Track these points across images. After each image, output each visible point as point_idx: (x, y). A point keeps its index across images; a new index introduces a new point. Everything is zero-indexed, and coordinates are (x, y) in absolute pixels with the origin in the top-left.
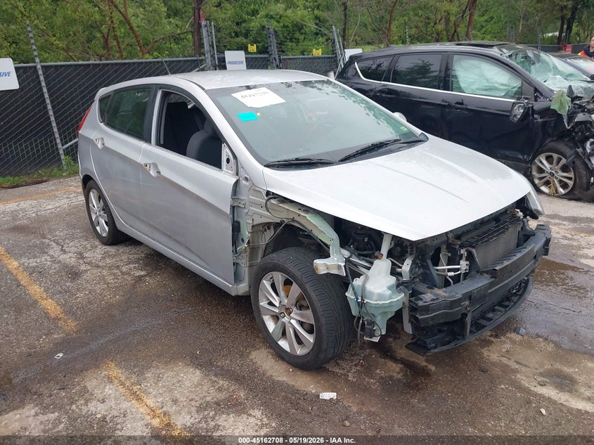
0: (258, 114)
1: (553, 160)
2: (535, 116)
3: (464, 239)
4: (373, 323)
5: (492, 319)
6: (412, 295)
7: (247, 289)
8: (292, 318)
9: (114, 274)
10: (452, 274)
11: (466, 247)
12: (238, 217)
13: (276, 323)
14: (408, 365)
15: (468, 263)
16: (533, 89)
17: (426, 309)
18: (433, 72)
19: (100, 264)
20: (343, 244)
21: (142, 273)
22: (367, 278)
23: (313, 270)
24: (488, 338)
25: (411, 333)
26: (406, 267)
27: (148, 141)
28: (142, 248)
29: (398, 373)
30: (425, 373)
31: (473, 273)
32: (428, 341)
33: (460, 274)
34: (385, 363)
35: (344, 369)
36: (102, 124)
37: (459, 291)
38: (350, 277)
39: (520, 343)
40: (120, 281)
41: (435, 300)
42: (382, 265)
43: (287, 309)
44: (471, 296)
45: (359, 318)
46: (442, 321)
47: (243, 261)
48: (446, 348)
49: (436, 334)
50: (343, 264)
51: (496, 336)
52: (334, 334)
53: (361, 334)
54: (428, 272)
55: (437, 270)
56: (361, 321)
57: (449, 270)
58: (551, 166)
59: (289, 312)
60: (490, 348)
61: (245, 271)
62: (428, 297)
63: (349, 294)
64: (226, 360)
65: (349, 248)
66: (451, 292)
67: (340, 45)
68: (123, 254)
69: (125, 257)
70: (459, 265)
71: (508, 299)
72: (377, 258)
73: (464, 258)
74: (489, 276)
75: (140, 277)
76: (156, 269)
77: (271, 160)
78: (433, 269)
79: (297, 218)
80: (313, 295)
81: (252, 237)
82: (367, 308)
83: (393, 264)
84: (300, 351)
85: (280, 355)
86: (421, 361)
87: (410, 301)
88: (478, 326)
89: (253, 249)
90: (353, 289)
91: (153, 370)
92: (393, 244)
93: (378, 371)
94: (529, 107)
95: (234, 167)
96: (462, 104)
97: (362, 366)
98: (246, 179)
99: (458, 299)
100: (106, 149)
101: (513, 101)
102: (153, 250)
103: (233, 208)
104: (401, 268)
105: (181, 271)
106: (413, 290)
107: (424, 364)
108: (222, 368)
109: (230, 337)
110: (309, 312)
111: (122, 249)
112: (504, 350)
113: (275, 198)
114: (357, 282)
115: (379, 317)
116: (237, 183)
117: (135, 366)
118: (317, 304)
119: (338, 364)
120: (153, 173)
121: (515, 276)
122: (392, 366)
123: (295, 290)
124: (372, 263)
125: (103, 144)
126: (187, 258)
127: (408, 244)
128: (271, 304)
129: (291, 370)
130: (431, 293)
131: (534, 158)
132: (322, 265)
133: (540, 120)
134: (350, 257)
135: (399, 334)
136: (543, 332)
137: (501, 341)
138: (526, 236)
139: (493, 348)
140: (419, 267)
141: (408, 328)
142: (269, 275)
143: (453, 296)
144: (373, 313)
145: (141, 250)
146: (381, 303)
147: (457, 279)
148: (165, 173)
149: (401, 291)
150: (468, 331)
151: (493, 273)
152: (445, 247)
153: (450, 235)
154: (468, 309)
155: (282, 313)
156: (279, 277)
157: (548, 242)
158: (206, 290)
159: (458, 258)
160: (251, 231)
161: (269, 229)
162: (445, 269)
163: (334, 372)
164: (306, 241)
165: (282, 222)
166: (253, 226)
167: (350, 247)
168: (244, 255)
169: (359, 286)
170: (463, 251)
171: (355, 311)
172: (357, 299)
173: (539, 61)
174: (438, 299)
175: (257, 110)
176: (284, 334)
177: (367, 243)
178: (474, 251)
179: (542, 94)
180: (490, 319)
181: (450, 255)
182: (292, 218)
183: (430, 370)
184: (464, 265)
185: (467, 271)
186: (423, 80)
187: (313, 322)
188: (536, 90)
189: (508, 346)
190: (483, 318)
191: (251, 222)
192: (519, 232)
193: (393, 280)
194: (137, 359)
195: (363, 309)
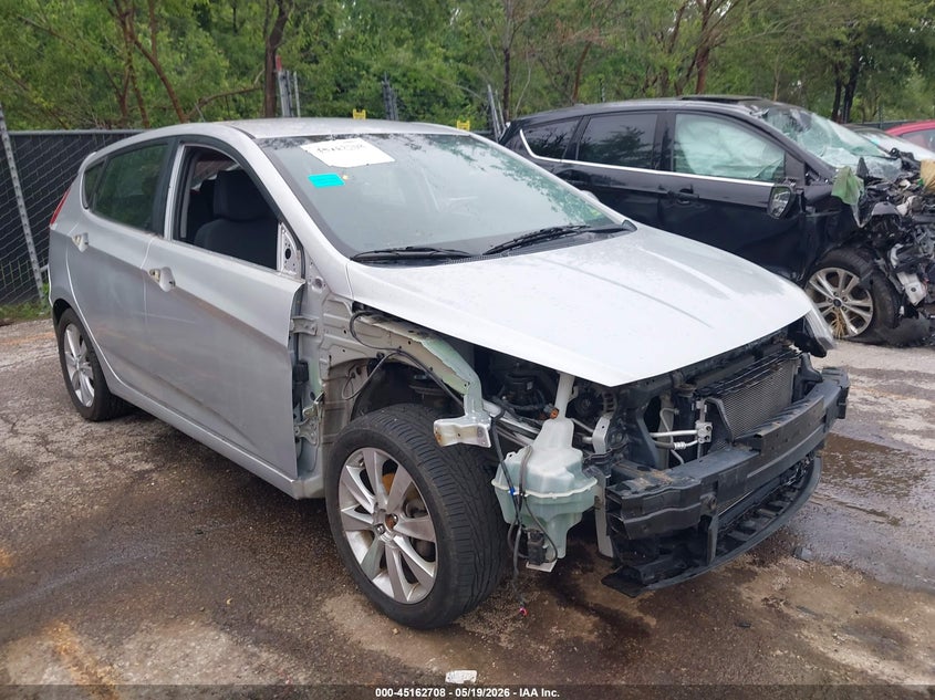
0: (345, 177)
1: (838, 280)
2: (808, 208)
3: (701, 383)
4: (542, 537)
5: (753, 531)
6: (611, 482)
7: (320, 486)
8: (396, 533)
9: (97, 470)
10: (681, 445)
11: (704, 397)
12: (304, 353)
13: (369, 545)
14: (609, 618)
15: (710, 425)
16: (802, 165)
17: (637, 506)
18: (643, 145)
19: (75, 452)
20: (489, 393)
21: (147, 466)
22: (530, 453)
23: (433, 439)
24: (748, 566)
25: (611, 555)
26: (600, 433)
27: (160, 232)
28: (153, 426)
29: (591, 632)
30: (637, 631)
31: (720, 442)
32: (642, 569)
33: (697, 444)
34: (568, 614)
35: (492, 628)
36: (87, 211)
37: (695, 474)
38: (499, 451)
39: (805, 575)
40: (106, 479)
41: (653, 488)
42: (558, 430)
43: (389, 517)
44: (717, 483)
45: (516, 528)
46: (665, 529)
47: (314, 434)
48: (676, 580)
49: (657, 558)
50: (486, 426)
51: (762, 563)
52: (472, 560)
53: (519, 558)
54: (640, 441)
55: (655, 439)
56: (519, 532)
57: (677, 439)
58: (835, 290)
59: (391, 520)
60: (752, 585)
61: (317, 454)
62: (640, 484)
63: (499, 483)
64: (278, 614)
65: (498, 400)
66: (681, 474)
67: (499, 116)
68: (119, 435)
69: (120, 442)
70: (694, 429)
71: (780, 496)
72: (548, 417)
73: (702, 417)
74: (747, 449)
75: (142, 475)
76: (173, 460)
77: (363, 248)
78: (648, 436)
79: (406, 348)
80: (433, 486)
81: (330, 388)
82: (532, 509)
83: (577, 429)
84: (411, 595)
85: (378, 604)
86: (629, 607)
87: (608, 492)
88: (729, 543)
89: (332, 412)
90: (506, 472)
91: (140, 637)
92: (576, 394)
93: (554, 630)
94: (797, 195)
95: (298, 265)
96: (691, 191)
97: (525, 621)
98: (318, 283)
99: (694, 488)
100: (90, 251)
101: (772, 185)
102: (173, 428)
103: (296, 337)
104: (590, 435)
105: (215, 462)
106: (613, 472)
107: (637, 614)
108: (269, 630)
109: (290, 573)
110: (426, 521)
111: (118, 427)
112: (777, 587)
113: (368, 314)
114: (513, 460)
115: (553, 525)
116: (302, 292)
117: (107, 630)
118: (441, 503)
119: (481, 618)
120: (163, 285)
121: (793, 450)
122: (579, 619)
123: (402, 478)
124: (539, 427)
125: (87, 244)
126: (220, 435)
127: (603, 393)
128: (361, 510)
129: (395, 631)
130: (645, 477)
131: (808, 277)
132: (448, 430)
133: (815, 215)
134: (501, 415)
135: (592, 562)
136: (840, 554)
137: (771, 572)
138: (806, 385)
139: (758, 583)
140: (624, 433)
141: (606, 546)
142: (355, 457)
143: (685, 482)
144: (542, 516)
145: (151, 429)
146: (555, 496)
147: (690, 455)
148: (183, 283)
149: (590, 474)
150: (714, 550)
151: (755, 442)
152: (668, 398)
153: (677, 377)
154: (713, 507)
155: (379, 526)
156: (374, 458)
157: (844, 394)
158: (255, 493)
159: (691, 417)
160: (326, 377)
161: (359, 373)
162: (668, 437)
163: (474, 633)
164: (423, 391)
165: (380, 356)
166: (331, 369)
167: (501, 398)
168: (316, 423)
169: (516, 466)
170: (700, 405)
171: (508, 515)
172: (513, 490)
173: (809, 127)
174: (658, 486)
175: (344, 171)
176: (383, 565)
177: (532, 393)
178: (720, 402)
179: (817, 174)
180: (751, 531)
181: (677, 412)
182: (397, 347)
183: (648, 625)
184: (702, 429)
185: (709, 440)
186: (629, 158)
187: (432, 538)
188: (808, 167)
189: (782, 580)
190: (739, 528)
191: (326, 361)
192: (795, 376)
193: (577, 455)
194: (113, 618)
195: (524, 511)
